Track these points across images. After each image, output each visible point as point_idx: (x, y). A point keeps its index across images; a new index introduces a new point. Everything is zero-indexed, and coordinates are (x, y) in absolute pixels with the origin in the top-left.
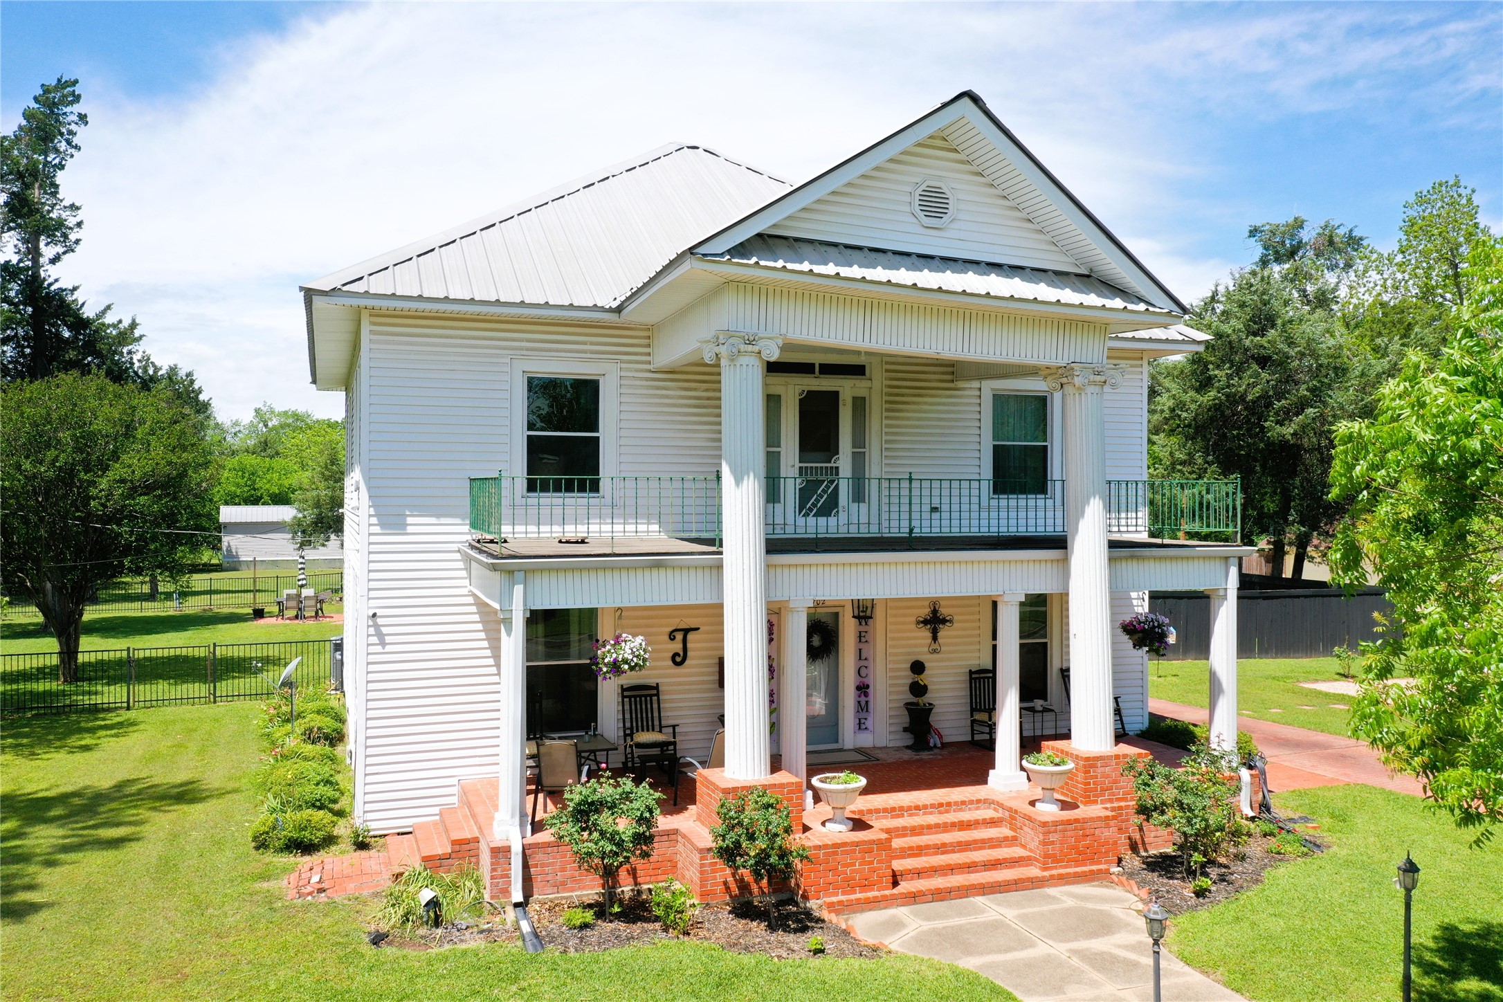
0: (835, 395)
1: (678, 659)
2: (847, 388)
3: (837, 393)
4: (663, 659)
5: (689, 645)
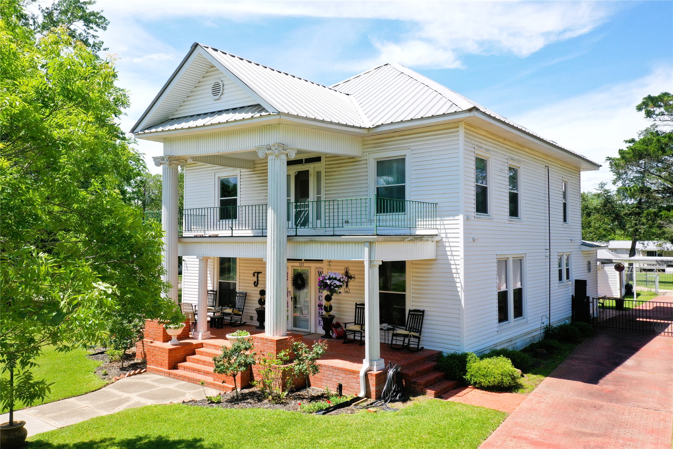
0: (307, 172)
1: (256, 284)
2: (311, 168)
3: (308, 171)
4: (251, 283)
5: (259, 279)
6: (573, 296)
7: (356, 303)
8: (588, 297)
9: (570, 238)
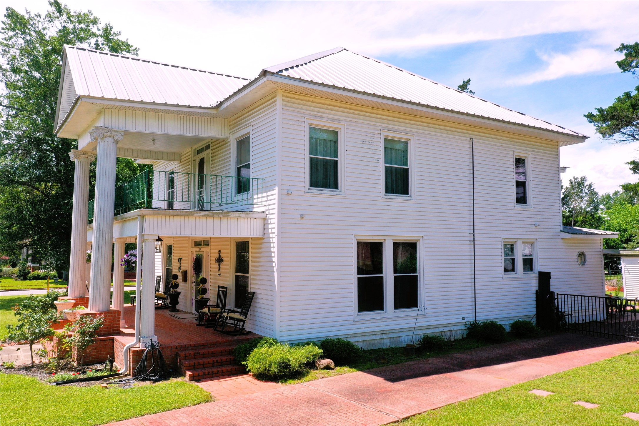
3: (204, 158)
5: (181, 264)
6: (537, 291)
7: (219, 286)
8: (553, 293)
9: (534, 223)
